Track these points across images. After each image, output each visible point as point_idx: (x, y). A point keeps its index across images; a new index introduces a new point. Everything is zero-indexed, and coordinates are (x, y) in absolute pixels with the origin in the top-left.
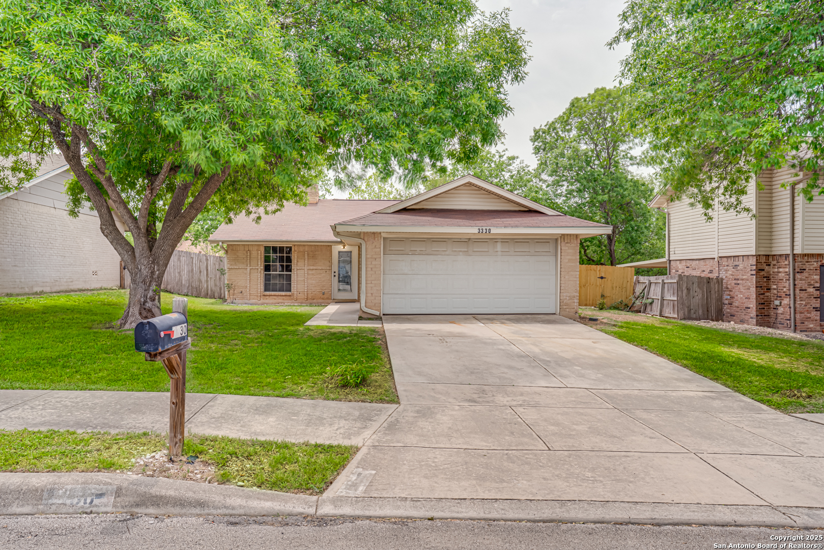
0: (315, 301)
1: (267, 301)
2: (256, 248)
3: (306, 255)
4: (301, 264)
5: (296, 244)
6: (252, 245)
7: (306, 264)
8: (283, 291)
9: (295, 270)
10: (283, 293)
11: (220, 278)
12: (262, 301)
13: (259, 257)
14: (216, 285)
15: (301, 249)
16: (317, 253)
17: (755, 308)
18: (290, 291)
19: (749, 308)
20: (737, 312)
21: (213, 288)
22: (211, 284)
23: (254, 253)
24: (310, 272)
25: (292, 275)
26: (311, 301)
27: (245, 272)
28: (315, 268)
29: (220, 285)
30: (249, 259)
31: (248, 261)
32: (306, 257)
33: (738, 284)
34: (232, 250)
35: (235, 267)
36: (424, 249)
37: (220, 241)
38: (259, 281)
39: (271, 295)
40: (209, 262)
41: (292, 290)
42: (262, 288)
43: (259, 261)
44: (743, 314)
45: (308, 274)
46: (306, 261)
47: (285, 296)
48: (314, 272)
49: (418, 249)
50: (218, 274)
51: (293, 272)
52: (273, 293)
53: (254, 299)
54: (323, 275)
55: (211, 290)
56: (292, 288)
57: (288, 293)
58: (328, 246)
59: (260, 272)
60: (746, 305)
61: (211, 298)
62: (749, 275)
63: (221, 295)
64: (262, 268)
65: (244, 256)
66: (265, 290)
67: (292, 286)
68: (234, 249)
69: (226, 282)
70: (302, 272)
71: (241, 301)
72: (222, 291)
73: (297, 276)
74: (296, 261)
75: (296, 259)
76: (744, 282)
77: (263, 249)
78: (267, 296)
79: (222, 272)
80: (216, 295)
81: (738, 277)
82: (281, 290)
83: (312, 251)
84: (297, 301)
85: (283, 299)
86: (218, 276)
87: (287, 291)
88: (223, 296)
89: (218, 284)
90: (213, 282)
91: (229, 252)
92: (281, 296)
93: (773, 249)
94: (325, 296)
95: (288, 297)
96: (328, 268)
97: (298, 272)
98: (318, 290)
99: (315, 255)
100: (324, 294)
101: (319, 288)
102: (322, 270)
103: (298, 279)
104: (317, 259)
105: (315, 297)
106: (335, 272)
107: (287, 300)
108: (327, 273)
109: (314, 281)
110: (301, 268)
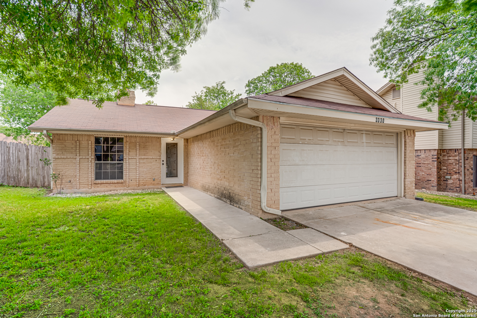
0: (146, 186)
1: (98, 189)
2: (86, 138)
3: (138, 146)
4: (132, 153)
5: (128, 135)
6: (82, 135)
7: (138, 153)
8: (115, 178)
9: (127, 159)
10: (115, 181)
11: (43, 168)
12: (93, 189)
13: (90, 147)
14: (38, 174)
15: (133, 140)
16: (147, 144)
17: (436, 181)
18: (122, 178)
19: (430, 181)
20: (419, 182)
21: (35, 177)
22: (33, 173)
23: (84, 143)
24: (141, 161)
25: (124, 164)
26: (143, 187)
27: (74, 161)
28: (146, 157)
29: (44, 173)
30: (78, 148)
31: (78, 151)
32: (138, 147)
33: (420, 166)
34: (59, 139)
35: (63, 157)
36: (311, 138)
37: (45, 129)
38: (90, 170)
39: (103, 183)
40: (30, 152)
41: (124, 178)
42: (93, 176)
43: (90, 151)
44: (425, 184)
45: (139, 162)
46: (138, 151)
47: (117, 183)
48: (145, 161)
49: (307, 138)
50: (41, 164)
51: (125, 161)
52: (105, 181)
53: (84, 187)
54: (153, 163)
55: (33, 179)
56: (124, 176)
57: (120, 181)
58: (158, 138)
59: (91, 161)
60: (428, 179)
61: (32, 187)
62: (431, 161)
63: (44, 184)
64: (93, 157)
65: (73, 146)
66: (96, 179)
67: (124, 174)
68: (61, 138)
69: (51, 172)
70: (134, 161)
71: (69, 190)
72: (46, 180)
73: (129, 164)
74: (127, 151)
75: (128, 149)
76: (426, 165)
77: (93, 140)
78: (99, 184)
79: (47, 162)
80: (39, 184)
81: (420, 162)
82: (113, 178)
83: (143, 142)
84: (129, 188)
85: (115, 186)
86: (40, 165)
87: (118, 178)
88: (46, 184)
89: (41, 172)
90: (34, 171)
91: (55, 141)
92: (113, 183)
93: (444, 146)
94: (156, 182)
95: (120, 184)
96: (158, 157)
97: (130, 161)
98: (149, 177)
99: (146, 145)
100: (154, 180)
101: (150, 175)
102: (152, 159)
103: (130, 167)
104: (147, 149)
105: (146, 183)
106: (163, 161)
107: (119, 187)
108: (157, 161)
109: (145, 169)
110: (132, 157)
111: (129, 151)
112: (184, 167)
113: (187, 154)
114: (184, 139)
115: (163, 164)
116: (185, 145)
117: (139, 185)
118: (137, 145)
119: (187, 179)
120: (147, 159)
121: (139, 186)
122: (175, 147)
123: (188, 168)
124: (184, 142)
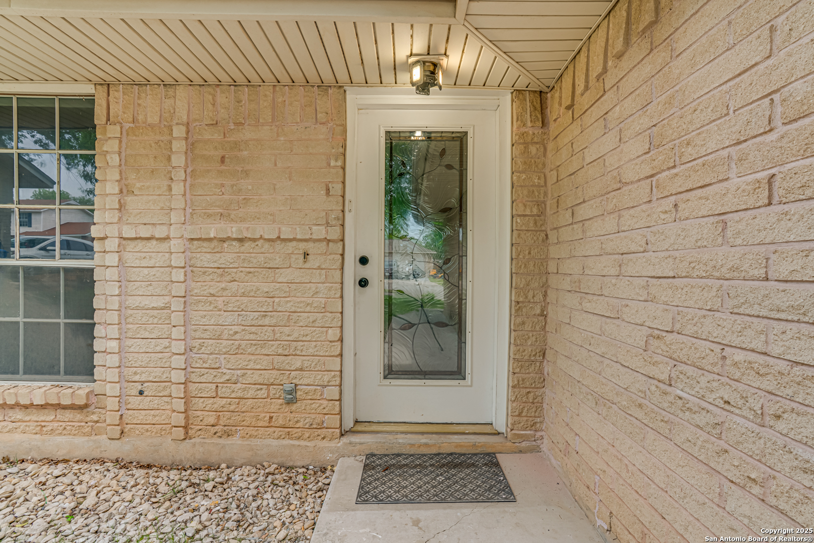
0: (236, 441)
3: (180, 146)
4: (145, 201)
7: (178, 203)
9: (111, 244)
15: (152, 110)
16: (248, 134)
18: (88, 374)
24: (204, 259)
25: (101, 275)
26: (214, 444)
28: (233, 230)
32: (178, 160)
41: (101, 371)
45: (189, 267)
46: (178, 190)
47: (49, 405)
48: (228, 256)
51: (100, 258)
54: (285, 276)
56: (101, 359)
57: (76, 390)
58: (325, 88)
70: (156, 254)
73: (124, 279)
74: (114, 189)
75: (114, 174)
83: (214, 125)
84: (126, 444)
85: (40, 427)
87: (65, 373)
92: (19, 405)
94: (302, 413)
95: (68, 415)
96: (319, 232)
97: (130, 258)
98: (256, 377)
99: (236, 145)
100: (291, 397)
101: (265, 362)
102: (279, 246)
103: (131, 301)
104: (246, 173)
105: (236, 418)
106: (364, 261)
107: (63, 432)
108: (313, 262)
109: (230, 318)
110: (144, 232)
111: (125, 190)
112: (517, 307)
113: (541, 205)
114: (518, 93)
115: (363, 283)
116: (521, 142)
117: (185, 427)
118: (176, 145)
119: (537, 405)
120: (241, 240)
121: (187, 437)
122: (447, 160)
123: (543, 315)
124: (518, 118)
